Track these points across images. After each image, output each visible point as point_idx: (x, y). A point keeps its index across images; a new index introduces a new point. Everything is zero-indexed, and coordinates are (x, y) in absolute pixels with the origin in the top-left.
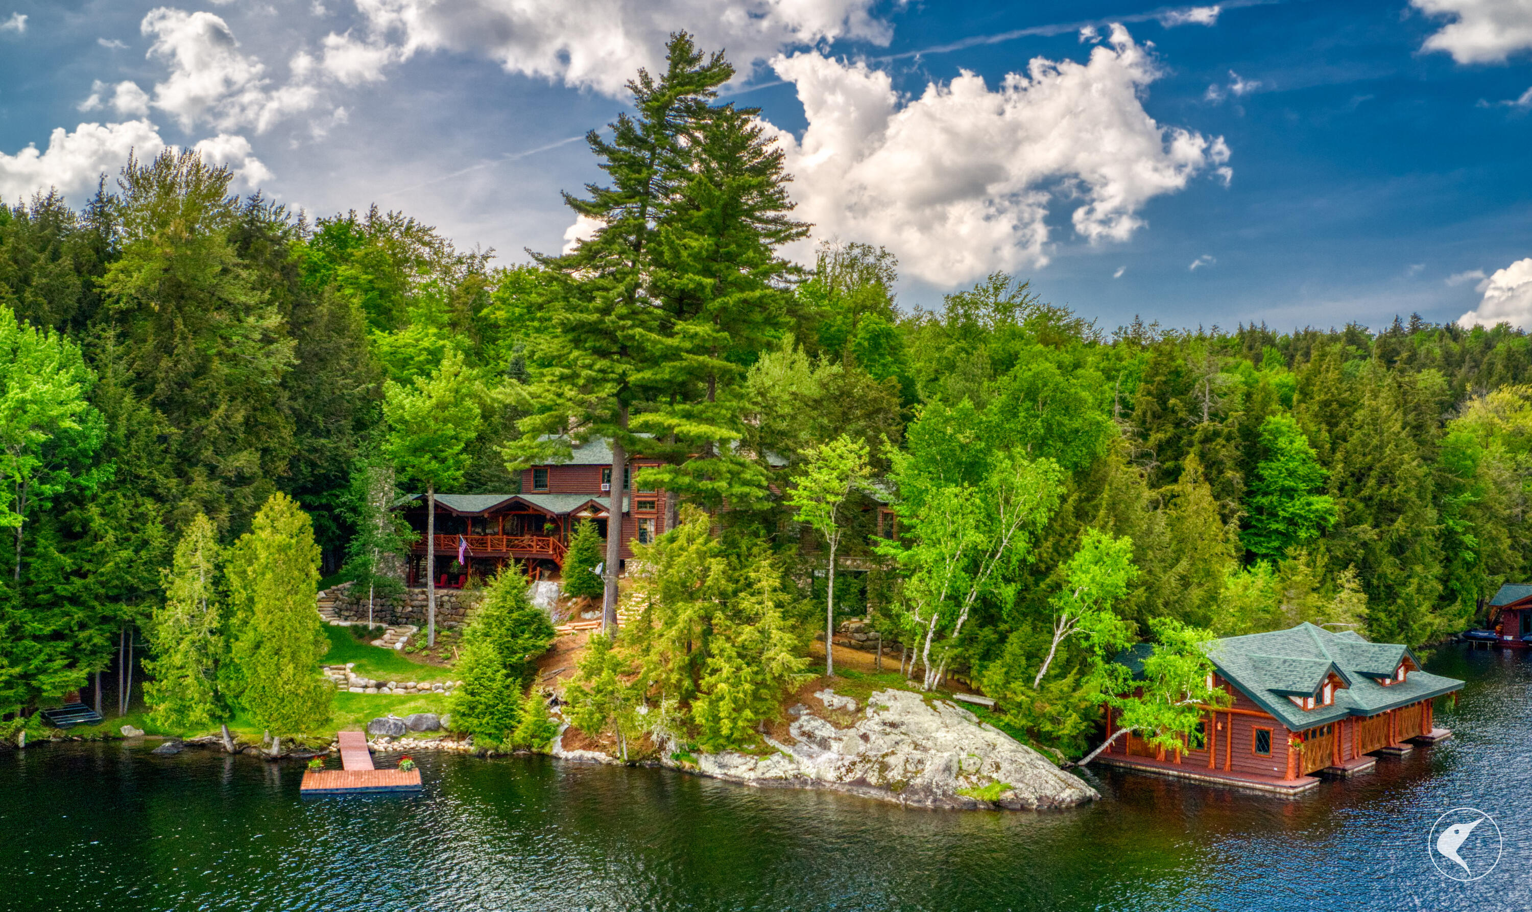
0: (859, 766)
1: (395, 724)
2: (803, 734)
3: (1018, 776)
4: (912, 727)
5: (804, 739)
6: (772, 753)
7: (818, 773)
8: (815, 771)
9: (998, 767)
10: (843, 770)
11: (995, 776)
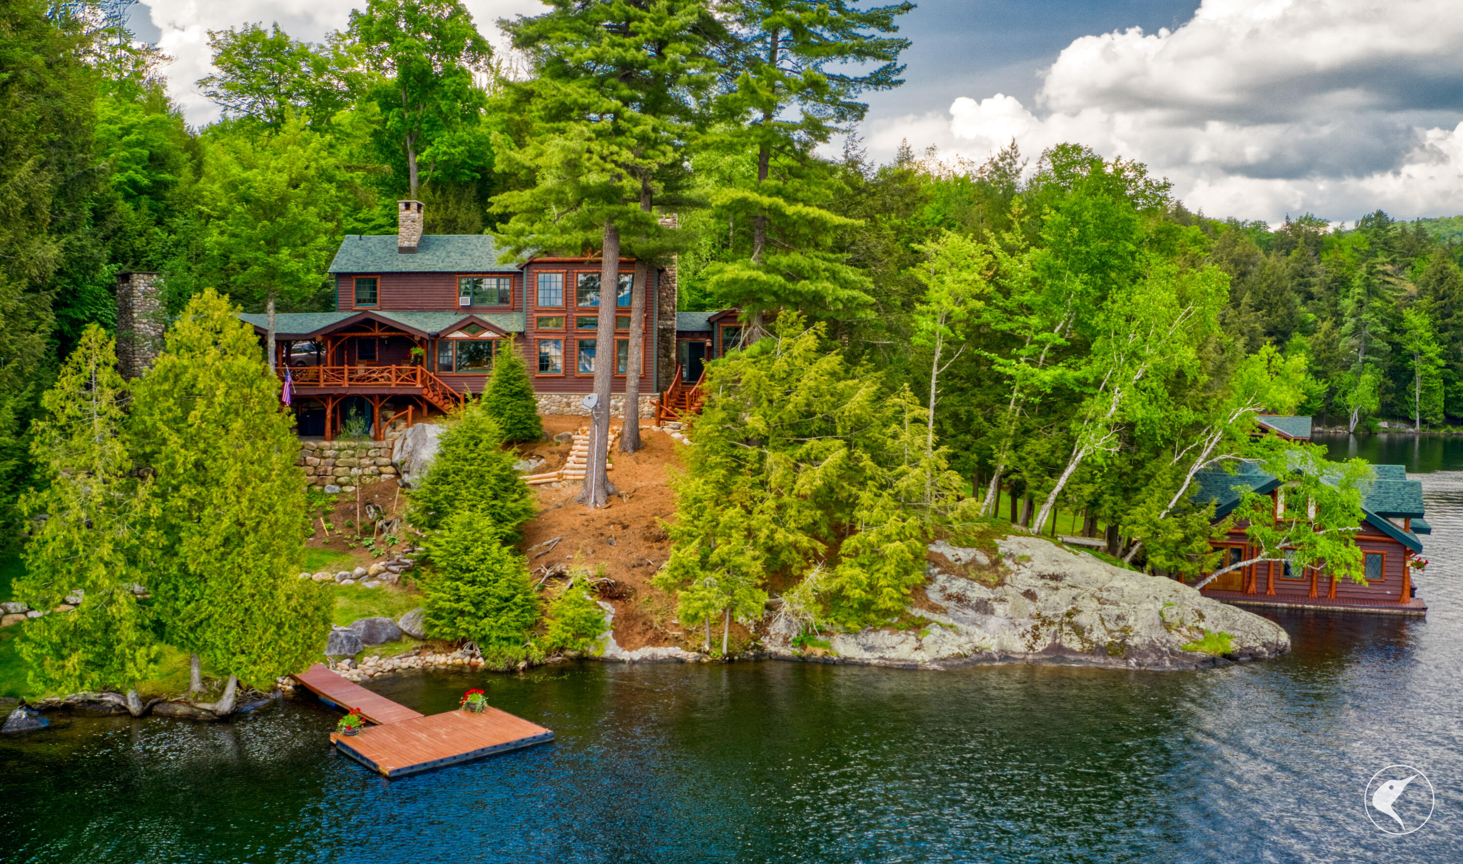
0: (1043, 630)
1: (348, 638)
2: (949, 597)
3: (1228, 623)
4: (1079, 577)
5: (952, 604)
6: (926, 625)
7: (1000, 643)
8: (995, 641)
9: (1202, 616)
10: (1029, 636)
11: (1202, 625)
